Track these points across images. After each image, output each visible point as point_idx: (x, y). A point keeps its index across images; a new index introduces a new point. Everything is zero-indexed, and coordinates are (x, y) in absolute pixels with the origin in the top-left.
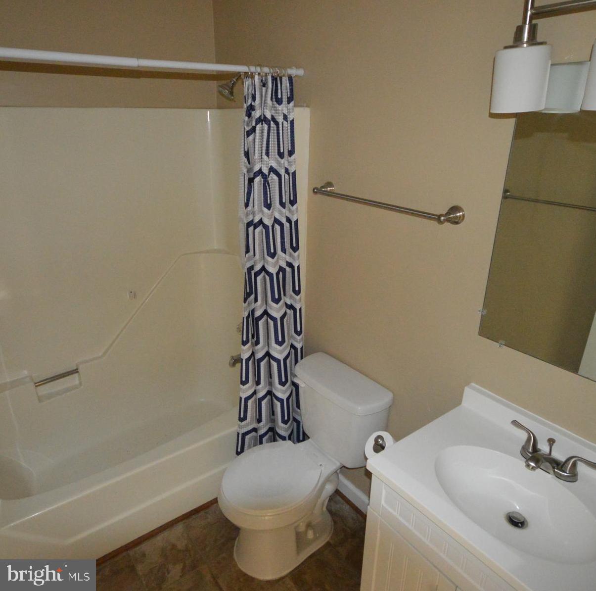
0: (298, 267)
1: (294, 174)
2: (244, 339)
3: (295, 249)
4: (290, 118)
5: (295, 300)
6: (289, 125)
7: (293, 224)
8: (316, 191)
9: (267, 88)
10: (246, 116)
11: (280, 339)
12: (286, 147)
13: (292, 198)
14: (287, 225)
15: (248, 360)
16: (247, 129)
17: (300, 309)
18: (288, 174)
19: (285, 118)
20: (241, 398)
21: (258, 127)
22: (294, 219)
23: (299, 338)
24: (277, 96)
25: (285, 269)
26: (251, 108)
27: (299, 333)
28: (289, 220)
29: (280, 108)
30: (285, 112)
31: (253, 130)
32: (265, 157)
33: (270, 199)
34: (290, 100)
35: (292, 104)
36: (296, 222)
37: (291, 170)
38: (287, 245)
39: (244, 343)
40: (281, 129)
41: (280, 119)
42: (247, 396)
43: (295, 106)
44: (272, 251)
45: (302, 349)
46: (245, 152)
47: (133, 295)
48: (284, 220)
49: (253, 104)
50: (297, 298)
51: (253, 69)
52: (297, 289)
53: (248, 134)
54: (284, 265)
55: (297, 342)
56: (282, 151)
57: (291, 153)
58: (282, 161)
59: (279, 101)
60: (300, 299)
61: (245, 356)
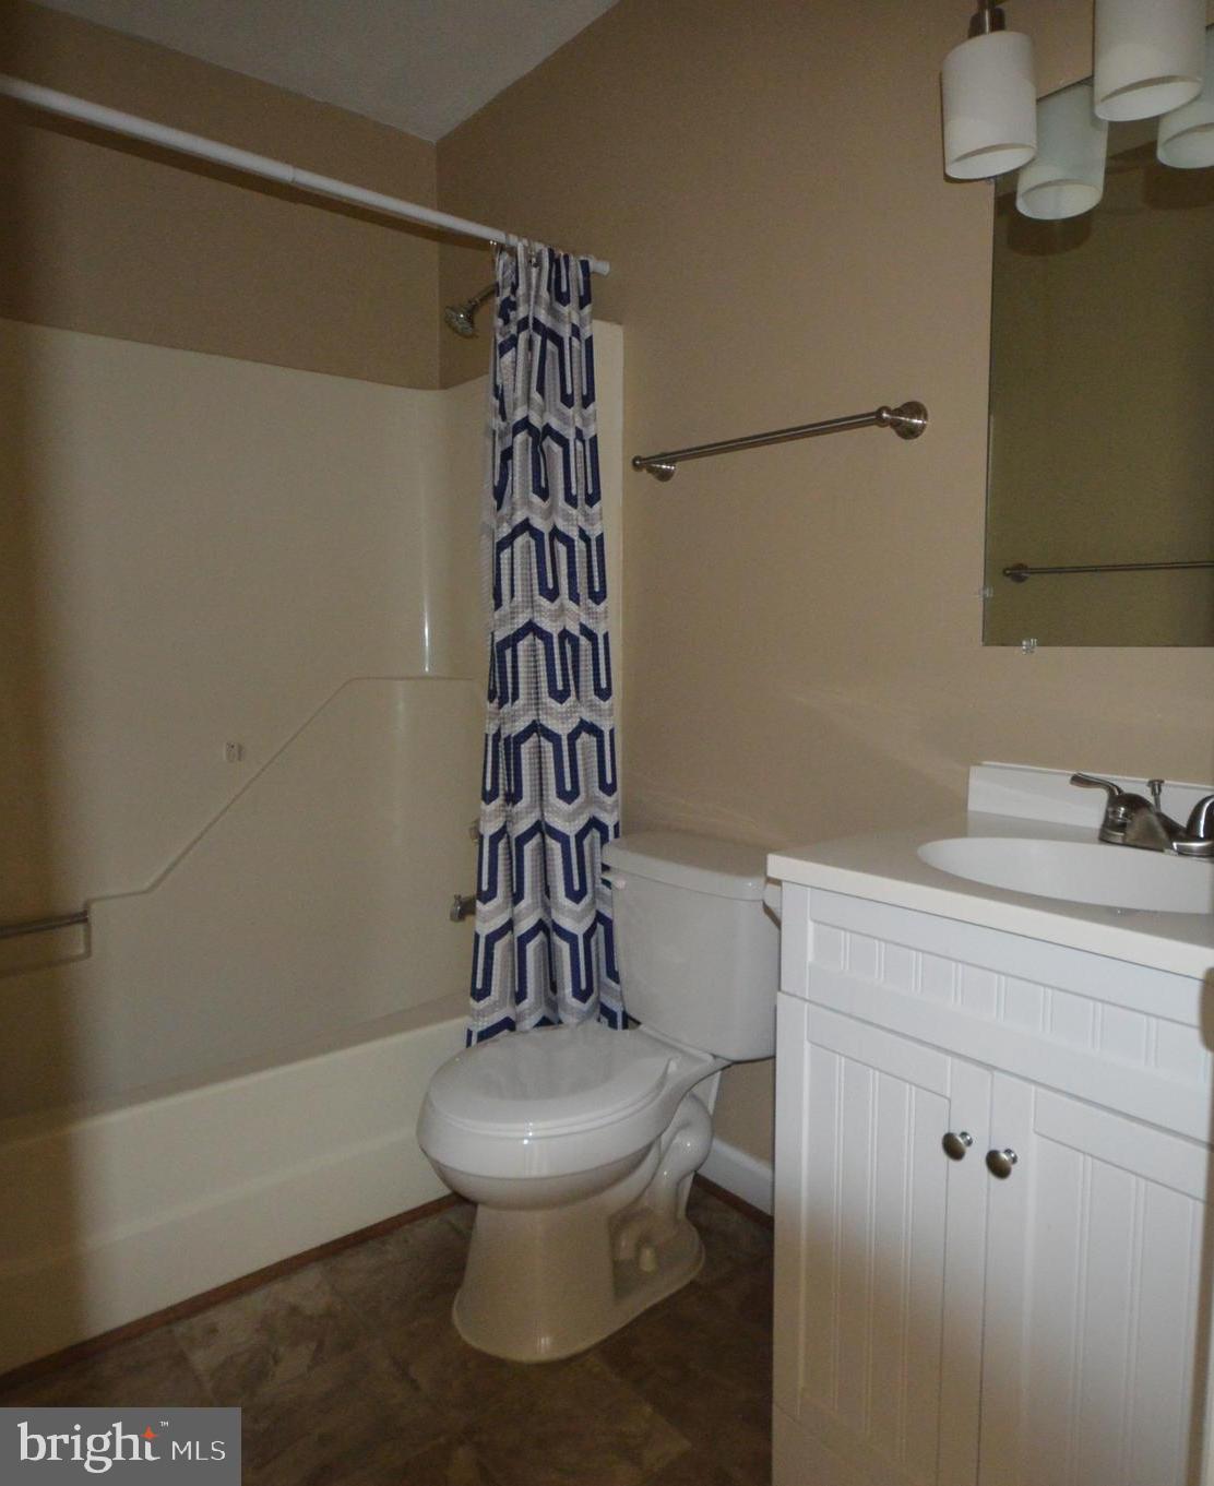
0: (606, 637)
1: (594, 440)
2: (488, 787)
3: (598, 597)
4: (585, 333)
5: (599, 712)
6: (583, 346)
7: (594, 543)
8: (639, 463)
9: (540, 270)
10: (499, 317)
11: (568, 787)
12: (576, 387)
13: (590, 491)
14: (580, 545)
15: (495, 839)
16: (500, 340)
17: (612, 732)
18: (583, 442)
19: (576, 332)
20: (477, 937)
21: (523, 337)
22: (594, 533)
23: (609, 800)
24: (560, 287)
25: (578, 639)
26: (510, 305)
27: (609, 789)
28: (583, 536)
29: (565, 310)
30: (576, 321)
31: (513, 342)
32: (536, 396)
33: (546, 480)
34: (584, 301)
35: (587, 309)
36: (600, 539)
37: (589, 433)
38: (582, 589)
39: (488, 797)
40: (567, 352)
41: (566, 332)
42: (491, 930)
43: (594, 316)
44: (551, 586)
45: (616, 826)
46: (496, 388)
47: (237, 751)
48: (574, 534)
49: (513, 299)
50: (605, 705)
51: (513, 240)
52: (604, 685)
53: (503, 349)
54: (575, 630)
55: (606, 810)
56: (569, 391)
57: (588, 400)
58: (570, 412)
59: (563, 298)
60: (611, 710)
61: (489, 829)
